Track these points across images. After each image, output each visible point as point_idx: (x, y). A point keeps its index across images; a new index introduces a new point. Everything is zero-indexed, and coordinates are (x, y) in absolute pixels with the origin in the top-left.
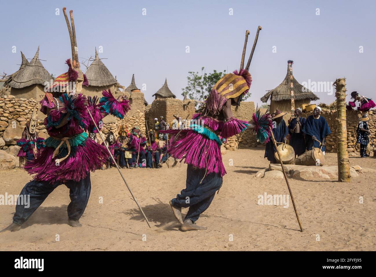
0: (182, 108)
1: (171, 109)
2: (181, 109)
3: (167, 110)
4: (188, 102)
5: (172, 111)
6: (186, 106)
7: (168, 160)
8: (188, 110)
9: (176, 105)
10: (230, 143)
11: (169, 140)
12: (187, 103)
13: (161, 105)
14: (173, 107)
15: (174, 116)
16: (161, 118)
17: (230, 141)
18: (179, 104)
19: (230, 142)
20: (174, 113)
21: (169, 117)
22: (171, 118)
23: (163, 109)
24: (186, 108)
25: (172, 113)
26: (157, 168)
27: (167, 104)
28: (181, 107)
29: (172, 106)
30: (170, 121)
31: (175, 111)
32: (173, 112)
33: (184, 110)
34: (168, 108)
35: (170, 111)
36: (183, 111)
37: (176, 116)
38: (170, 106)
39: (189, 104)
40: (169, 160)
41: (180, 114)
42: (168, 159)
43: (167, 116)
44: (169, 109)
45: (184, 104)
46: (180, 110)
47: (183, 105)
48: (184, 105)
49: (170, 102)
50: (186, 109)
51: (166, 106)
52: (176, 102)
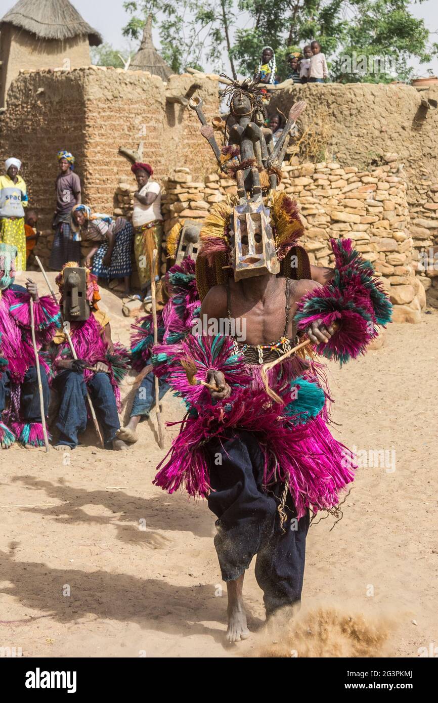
0: (162, 115)
1: (109, 118)
2: (157, 120)
3: (91, 124)
4: (188, 88)
5: (114, 128)
6: (177, 107)
7: (158, 410)
8: (186, 122)
9: (131, 101)
10: (392, 285)
11: (161, 307)
12: (185, 93)
13: (57, 99)
14: (120, 110)
15: (122, 153)
16: (61, 160)
17: (393, 275)
18: (144, 96)
19: (392, 280)
20: (123, 141)
21: (99, 157)
22: (107, 164)
23: (70, 120)
24: (177, 113)
25: (111, 141)
26: (110, 445)
27: (91, 97)
28: (156, 111)
29: (115, 105)
30: (104, 178)
31: (130, 129)
32: (117, 134)
33: (171, 122)
34: (94, 116)
35: (103, 131)
36: (166, 126)
37: (130, 152)
38: (101, 105)
39: (195, 95)
40: (160, 407)
41: (152, 145)
42: (158, 403)
43: (90, 152)
44: (99, 122)
45: (168, 94)
46: (152, 123)
47: (164, 102)
48: (170, 103)
49: (106, 84)
50: (180, 121)
51: (83, 104)
52: (130, 87)
